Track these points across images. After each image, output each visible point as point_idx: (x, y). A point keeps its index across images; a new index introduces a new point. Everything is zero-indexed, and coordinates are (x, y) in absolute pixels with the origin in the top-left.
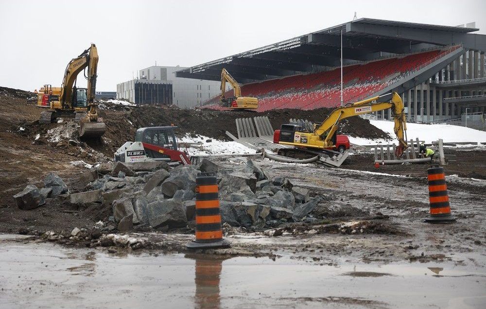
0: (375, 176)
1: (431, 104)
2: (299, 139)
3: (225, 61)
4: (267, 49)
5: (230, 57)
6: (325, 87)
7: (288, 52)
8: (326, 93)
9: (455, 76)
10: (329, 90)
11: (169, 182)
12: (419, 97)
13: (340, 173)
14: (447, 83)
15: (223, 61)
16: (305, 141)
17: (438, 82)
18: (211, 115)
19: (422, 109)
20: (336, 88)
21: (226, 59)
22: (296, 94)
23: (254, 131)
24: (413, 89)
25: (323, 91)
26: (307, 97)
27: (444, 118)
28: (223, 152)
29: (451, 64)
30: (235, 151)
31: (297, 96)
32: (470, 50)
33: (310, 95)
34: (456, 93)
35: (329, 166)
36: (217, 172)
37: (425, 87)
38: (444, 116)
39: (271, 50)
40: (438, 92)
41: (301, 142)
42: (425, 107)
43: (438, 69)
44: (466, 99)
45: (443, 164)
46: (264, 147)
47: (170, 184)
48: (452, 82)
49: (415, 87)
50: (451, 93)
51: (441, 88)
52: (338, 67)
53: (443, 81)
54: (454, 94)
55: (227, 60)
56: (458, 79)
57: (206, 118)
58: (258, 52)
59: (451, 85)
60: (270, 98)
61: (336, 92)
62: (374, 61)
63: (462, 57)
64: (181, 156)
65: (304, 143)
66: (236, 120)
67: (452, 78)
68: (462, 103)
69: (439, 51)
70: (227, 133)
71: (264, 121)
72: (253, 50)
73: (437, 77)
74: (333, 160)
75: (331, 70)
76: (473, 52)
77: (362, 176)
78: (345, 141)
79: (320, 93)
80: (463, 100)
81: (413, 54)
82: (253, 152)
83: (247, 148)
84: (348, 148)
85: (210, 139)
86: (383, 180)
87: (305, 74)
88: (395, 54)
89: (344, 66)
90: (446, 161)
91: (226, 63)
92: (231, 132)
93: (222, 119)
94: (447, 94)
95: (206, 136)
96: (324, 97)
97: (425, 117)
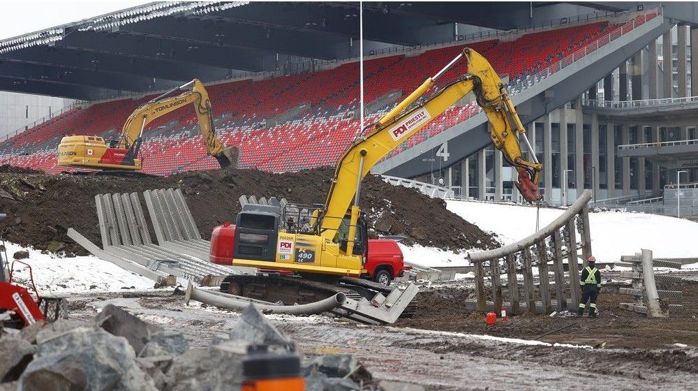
0: (522, 347)
1: (587, 159)
2: (292, 251)
3: (42, 39)
4: (159, 10)
5: (58, 28)
6: (312, 112)
7: (214, 18)
8: (315, 127)
9: (645, 90)
10: (323, 121)
11: (43, 371)
12: (556, 141)
13: (426, 341)
14: (626, 106)
15: (38, 39)
16: (309, 256)
17: (602, 102)
18: (24, 183)
19: (565, 173)
20: (341, 115)
21: (45, 34)
22: (235, 131)
23: (144, 226)
24: (540, 121)
25: (309, 124)
26: (266, 139)
27: (620, 195)
28: (64, 287)
29: (634, 59)
30: (97, 281)
31: (239, 135)
32: (682, 24)
33: (275, 134)
34: (648, 131)
35: (371, 322)
36: (145, 341)
37: (570, 116)
38: (619, 191)
39: (171, 12)
40: (603, 131)
41: (296, 260)
42: (571, 165)
43: (603, 71)
44: (672, 147)
45: (656, 314)
46: (175, 271)
47: (48, 376)
48: (638, 104)
49: (546, 114)
50: (634, 131)
51: (613, 118)
52: (353, 60)
53: (616, 100)
54: (643, 136)
55: (48, 37)
56: (652, 96)
57: (12, 194)
58: (134, 16)
59: (637, 113)
60: (166, 139)
61: (343, 125)
62: (439, 46)
63: (660, 40)
64: (16, 296)
65: (306, 261)
66: (98, 198)
67: (637, 95)
68: (663, 159)
69: (604, 24)
70: (72, 233)
71: (171, 202)
72: (121, 12)
73: (601, 91)
74: (376, 305)
75: (326, 67)
76: (688, 27)
77: (488, 349)
78: (391, 256)
79: (300, 128)
80: (666, 150)
81: (539, 30)
82: (145, 285)
83: (128, 273)
84: (401, 275)
85: (24, 250)
86: (551, 358)
87: (259, 77)
88: (493, 31)
89: (368, 58)
90: (664, 307)
91: (46, 46)
92: (81, 230)
93: (56, 194)
94: (627, 135)
95: (13, 241)
96: (311, 140)
97: (573, 192)
